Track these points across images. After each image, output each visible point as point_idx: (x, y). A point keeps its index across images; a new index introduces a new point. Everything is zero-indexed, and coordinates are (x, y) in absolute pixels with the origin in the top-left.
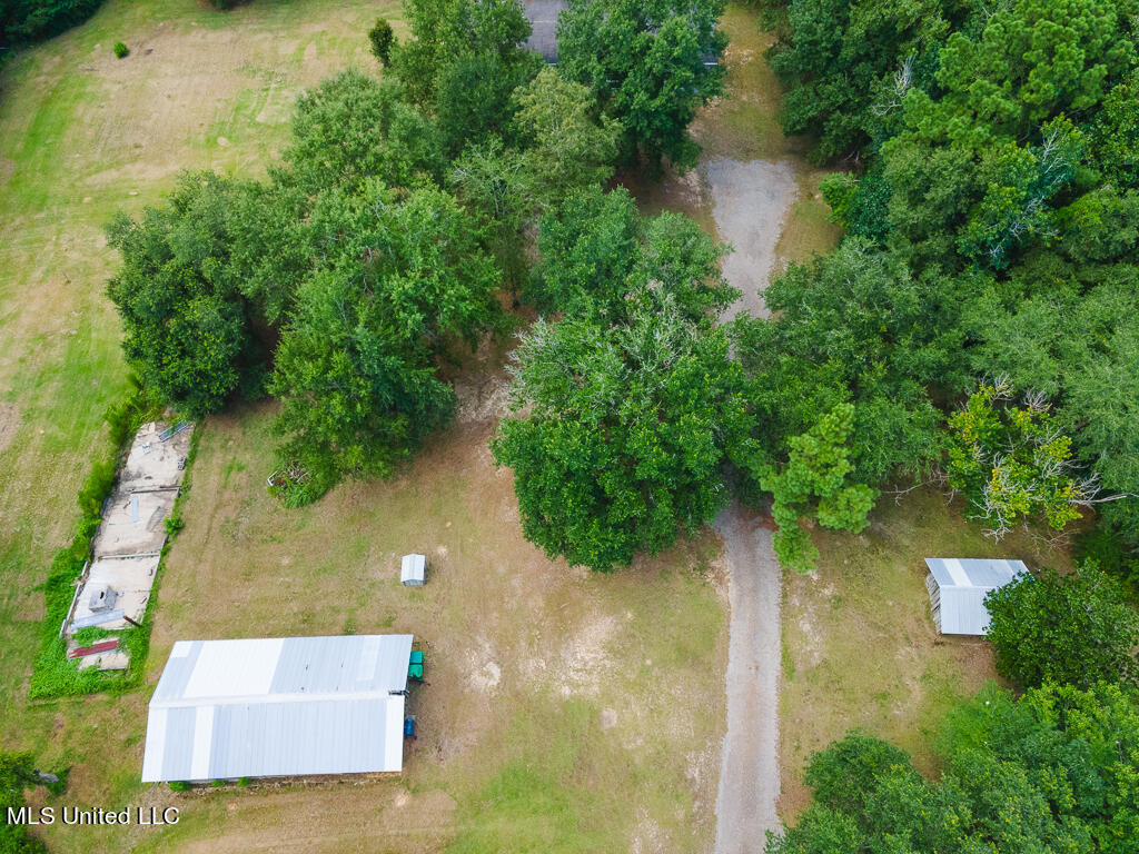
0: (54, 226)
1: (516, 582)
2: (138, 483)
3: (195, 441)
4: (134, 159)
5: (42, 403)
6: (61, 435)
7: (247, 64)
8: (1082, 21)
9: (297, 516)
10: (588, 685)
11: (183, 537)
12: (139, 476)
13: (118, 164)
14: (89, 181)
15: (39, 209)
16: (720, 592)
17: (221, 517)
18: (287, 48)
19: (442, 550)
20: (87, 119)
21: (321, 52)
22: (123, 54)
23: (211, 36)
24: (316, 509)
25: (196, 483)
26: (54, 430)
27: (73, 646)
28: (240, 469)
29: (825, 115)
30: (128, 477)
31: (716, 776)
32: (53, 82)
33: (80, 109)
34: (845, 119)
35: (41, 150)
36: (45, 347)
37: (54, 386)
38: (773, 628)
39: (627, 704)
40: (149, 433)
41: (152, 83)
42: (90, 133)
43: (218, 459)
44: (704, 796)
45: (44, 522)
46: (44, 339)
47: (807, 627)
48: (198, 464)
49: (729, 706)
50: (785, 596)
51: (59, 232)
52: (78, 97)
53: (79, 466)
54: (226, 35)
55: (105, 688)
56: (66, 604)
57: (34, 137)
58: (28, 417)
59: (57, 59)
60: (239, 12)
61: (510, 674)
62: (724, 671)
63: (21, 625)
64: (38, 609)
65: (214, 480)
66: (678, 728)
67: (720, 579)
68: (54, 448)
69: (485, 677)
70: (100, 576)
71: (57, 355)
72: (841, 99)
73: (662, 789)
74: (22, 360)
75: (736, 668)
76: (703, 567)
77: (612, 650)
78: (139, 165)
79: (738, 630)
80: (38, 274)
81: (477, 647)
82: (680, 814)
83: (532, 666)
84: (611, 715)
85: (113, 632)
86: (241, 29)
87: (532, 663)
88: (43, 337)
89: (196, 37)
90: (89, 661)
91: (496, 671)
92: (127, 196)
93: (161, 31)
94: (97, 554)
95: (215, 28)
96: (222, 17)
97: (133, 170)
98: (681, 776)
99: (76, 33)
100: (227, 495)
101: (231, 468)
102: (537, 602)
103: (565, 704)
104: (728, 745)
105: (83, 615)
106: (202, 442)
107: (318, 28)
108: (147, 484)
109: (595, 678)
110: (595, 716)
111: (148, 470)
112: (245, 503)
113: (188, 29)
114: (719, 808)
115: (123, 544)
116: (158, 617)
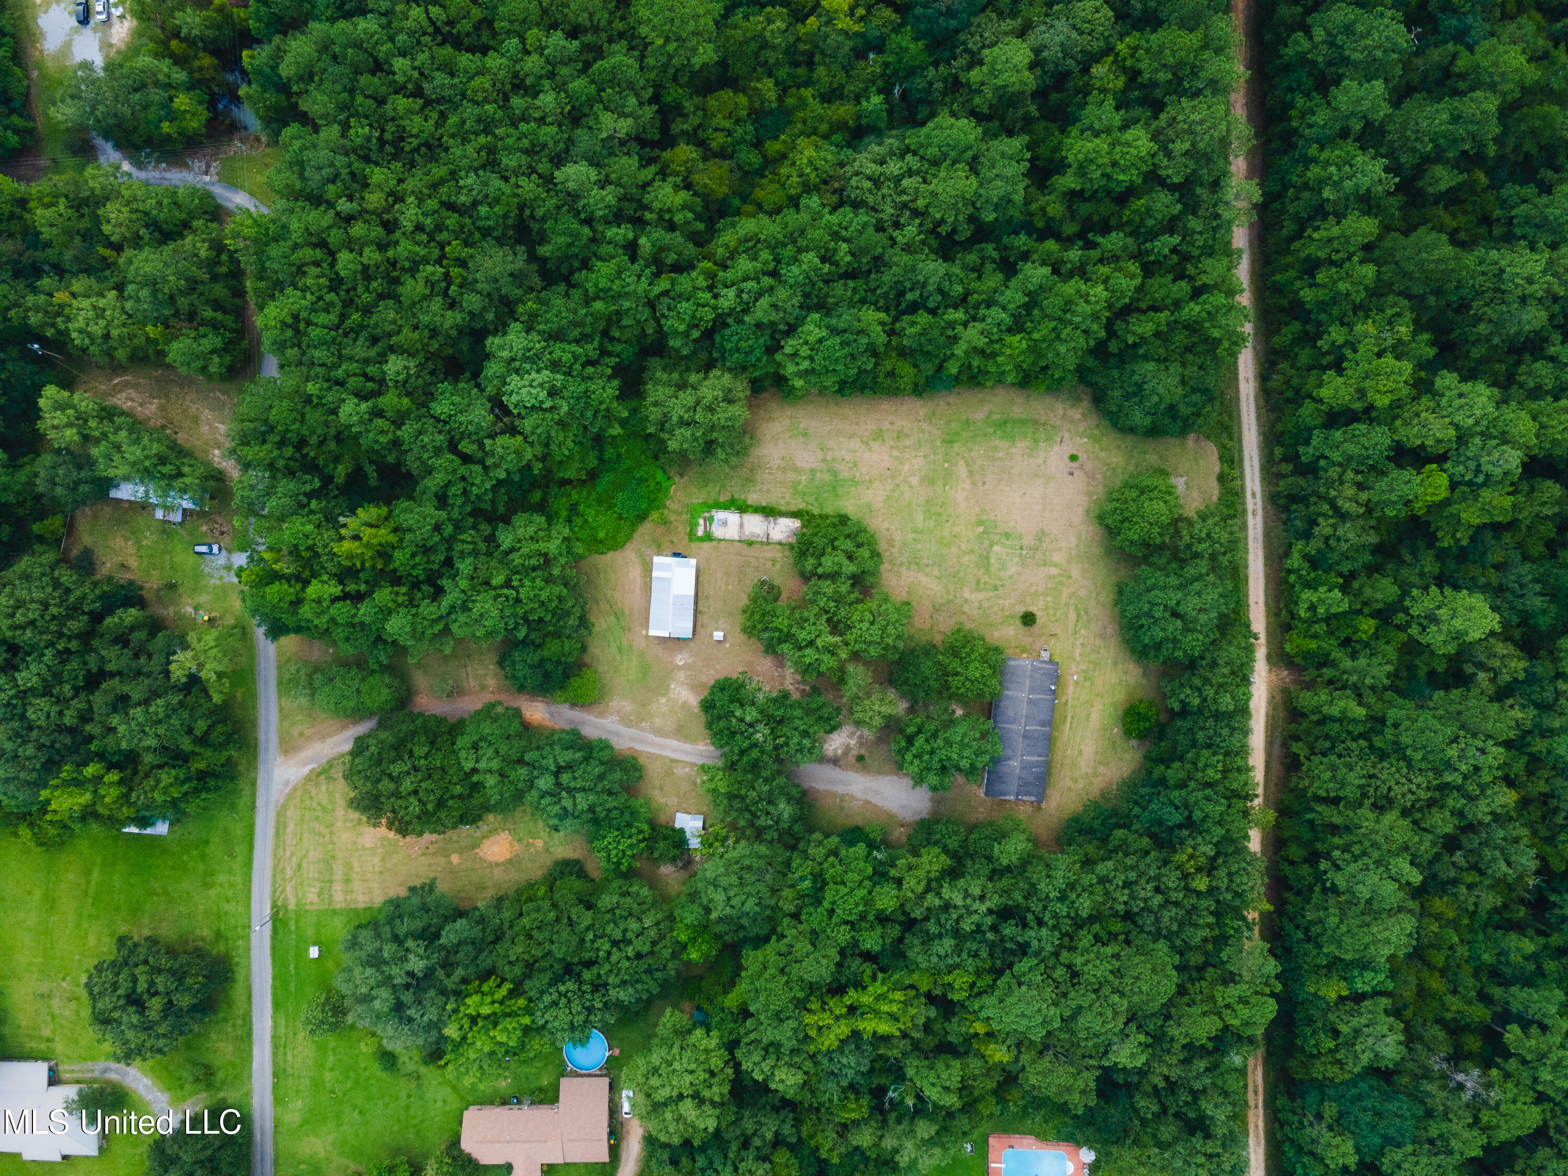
0: (929, 452)
2: (772, 524)
3: (788, 544)
4: (973, 484)
5: (819, 475)
6: (800, 487)
7: (1048, 534)
9: (747, 590)
10: (674, 694)
11: (747, 546)
12: (776, 524)
13: (972, 476)
14: (961, 463)
15: (944, 441)
17: (752, 560)
18: (1060, 557)
19: (728, 645)
20: (1014, 450)
21: (1050, 577)
22: (1073, 458)
25: (768, 548)
26: (804, 483)
27: (708, 514)
28: (773, 565)
30: (775, 520)
31: (642, 731)
33: (1023, 444)
35: (991, 430)
36: (850, 468)
37: (827, 477)
39: (667, 706)
40: (795, 524)
41: (1040, 482)
42: (1000, 454)
43: (778, 555)
44: (637, 727)
45: (761, 490)
46: (854, 467)
47: (686, 770)
48: (777, 547)
49: (663, 739)
50: (698, 765)
51: (924, 456)
52: (1036, 440)
53: (783, 498)
55: (691, 530)
56: (725, 508)
57: (1004, 423)
58: (812, 470)
61: (680, 668)
62: (674, 739)
63: (719, 494)
64: (723, 498)
65: (769, 555)
66: (657, 721)
67: (705, 745)
68: (795, 486)
69: (680, 660)
70: (732, 517)
71: (845, 475)
73: (640, 713)
74: (844, 460)
75: (675, 743)
77: (684, 703)
78: (968, 487)
79: (687, 747)
80: (896, 453)
81: (690, 656)
82: (633, 718)
84: (663, 700)
85: (711, 528)
87: (682, 675)
88: (856, 466)
90: (701, 522)
91: (681, 663)
92: (945, 485)
93: (1092, 478)
94: (743, 515)
97: (964, 485)
98: (643, 720)
100: (762, 561)
101: (774, 560)
102: (700, 678)
103: (668, 685)
104: (651, 736)
105: (720, 515)
106: (787, 547)
107: (1076, 573)
108: (771, 528)
109: (676, 696)
110: (664, 695)
111: (777, 527)
112: (757, 569)
114: (634, 730)
115: (746, 523)
116: (715, 543)
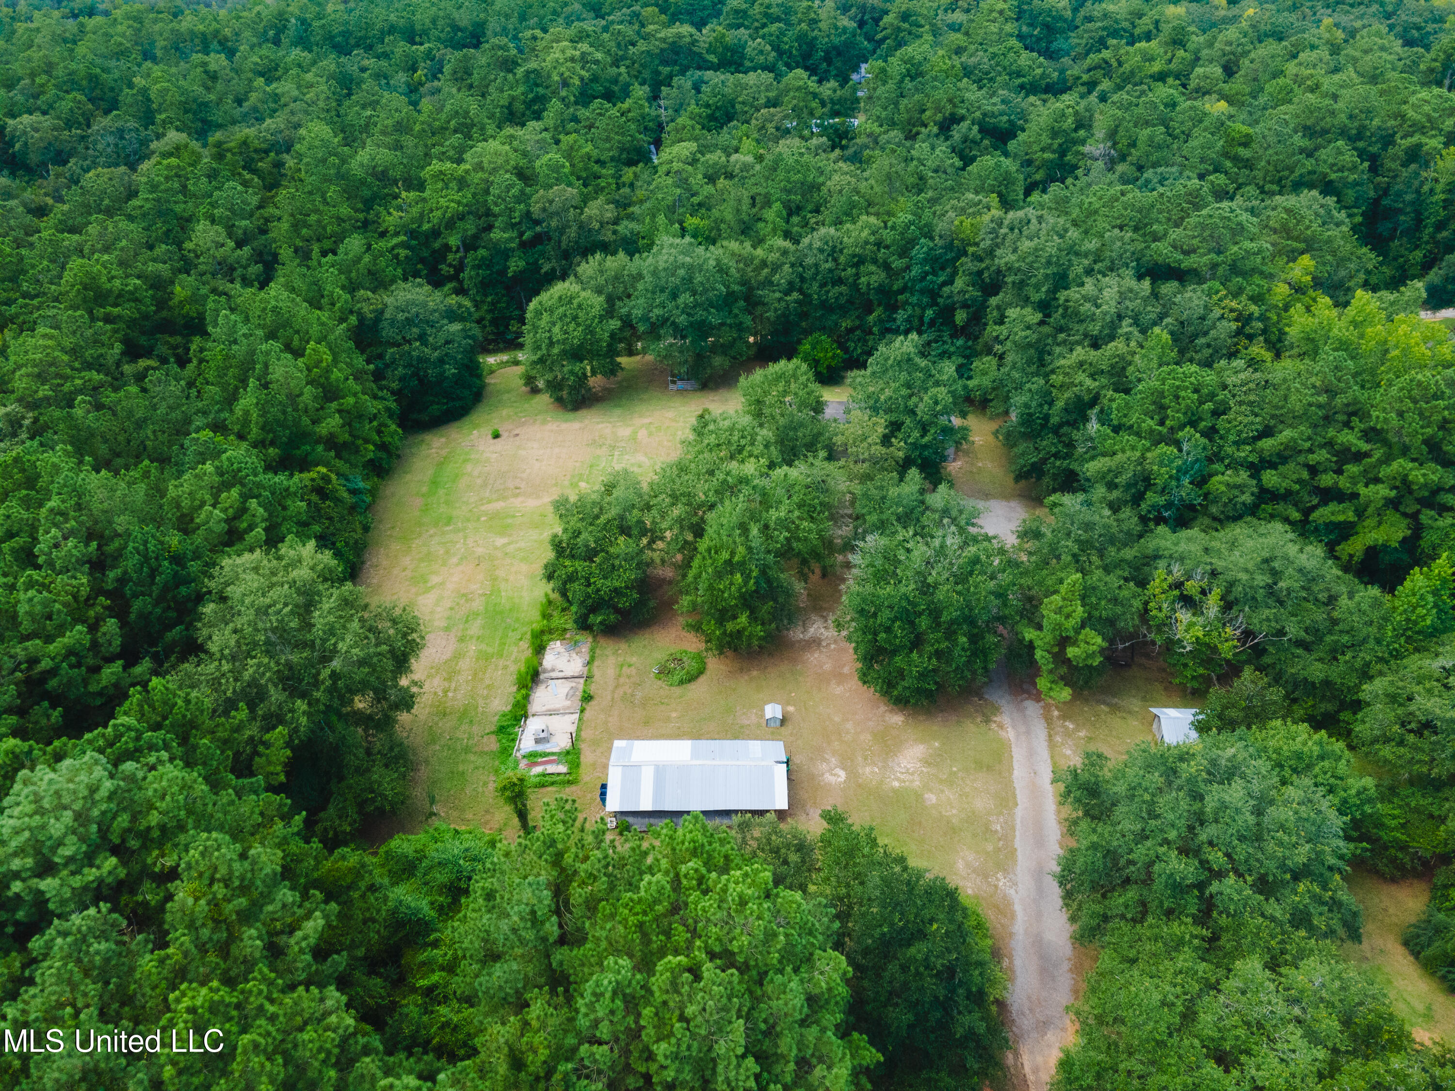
0: (461, 534)
1: (849, 725)
2: (553, 675)
3: (592, 651)
4: (516, 496)
5: (470, 632)
6: (490, 650)
7: (594, 441)
8: (1192, 379)
9: (678, 691)
10: (912, 781)
11: (592, 703)
12: (553, 670)
13: (504, 498)
14: (483, 508)
15: (448, 524)
16: (1002, 734)
17: (620, 692)
18: (624, 431)
19: (791, 709)
20: (476, 473)
21: (650, 434)
22: (496, 436)
23: (564, 426)
24: (693, 686)
25: (597, 673)
26: (483, 647)
27: (523, 764)
28: (630, 666)
29: (1044, 461)
30: (545, 671)
31: (1013, 828)
32: (444, 452)
33: (469, 467)
34: (1058, 463)
35: (441, 492)
36: (467, 601)
37: (479, 622)
38: (1043, 752)
39: (942, 791)
40: (556, 647)
41: (522, 453)
42: (479, 481)
43: (612, 661)
44: (1007, 838)
45: (486, 698)
46: (467, 597)
47: (1069, 752)
48: (596, 663)
49: (1018, 792)
50: (1050, 736)
51: (465, 538)
52: (465, 461)
53: (505, 667)
54: (576, 425)
55: (553, 784)
56: (513, 740)
57: (435, 483)
58: (461, 640)
59: (443, 440)
60: (583, 413)
61: (852, 774)
62: (1011, 774)
63: (482, 754)
64: (492, 744)
65: (611, 672)
66: (981, 804)
67: (1001, 726)
68: (485, 658)
69: (834, 776)
70: (533, 726)
71: (478, 605)
72: (1053, 450)
73: (975, 836)
74: (451, 609)
75: (1019, 773)
76: (987, 721)
77: (927, 762)
78: (520, 499)
79: (1018, 754)
80: (455, 560)
81: (824, 760)
82: (990, 848)
83: (869, 772)
84: (931, 798)
85: (553, 754)
86: (587, 422)
87: (868, 770)
88: (464, 595)
89: (552, 426)
90: (538, 769)
91: (842, 775)
92: (514, 516)
93: (523, 424)
94: (530, 713)
95: (566, 421)
96: (571, 415)
97: (517, 502)
98: (987, 829)
99: (457, 424)
100: (622, 680)
101: (622, 666)
102: (866, 737)
103: (895, 791)
104: (1019, 812)
105: (527, 743)
106: (598, 651)
107: (646, 421)
108: (561, 675)
109: (916, 777)
110: (919, 797)
111: (560, 667)
112: (637, 685)
113: (544, 422)
114: (1018, 843)
115: (548, 707)
116: (583, 746)
